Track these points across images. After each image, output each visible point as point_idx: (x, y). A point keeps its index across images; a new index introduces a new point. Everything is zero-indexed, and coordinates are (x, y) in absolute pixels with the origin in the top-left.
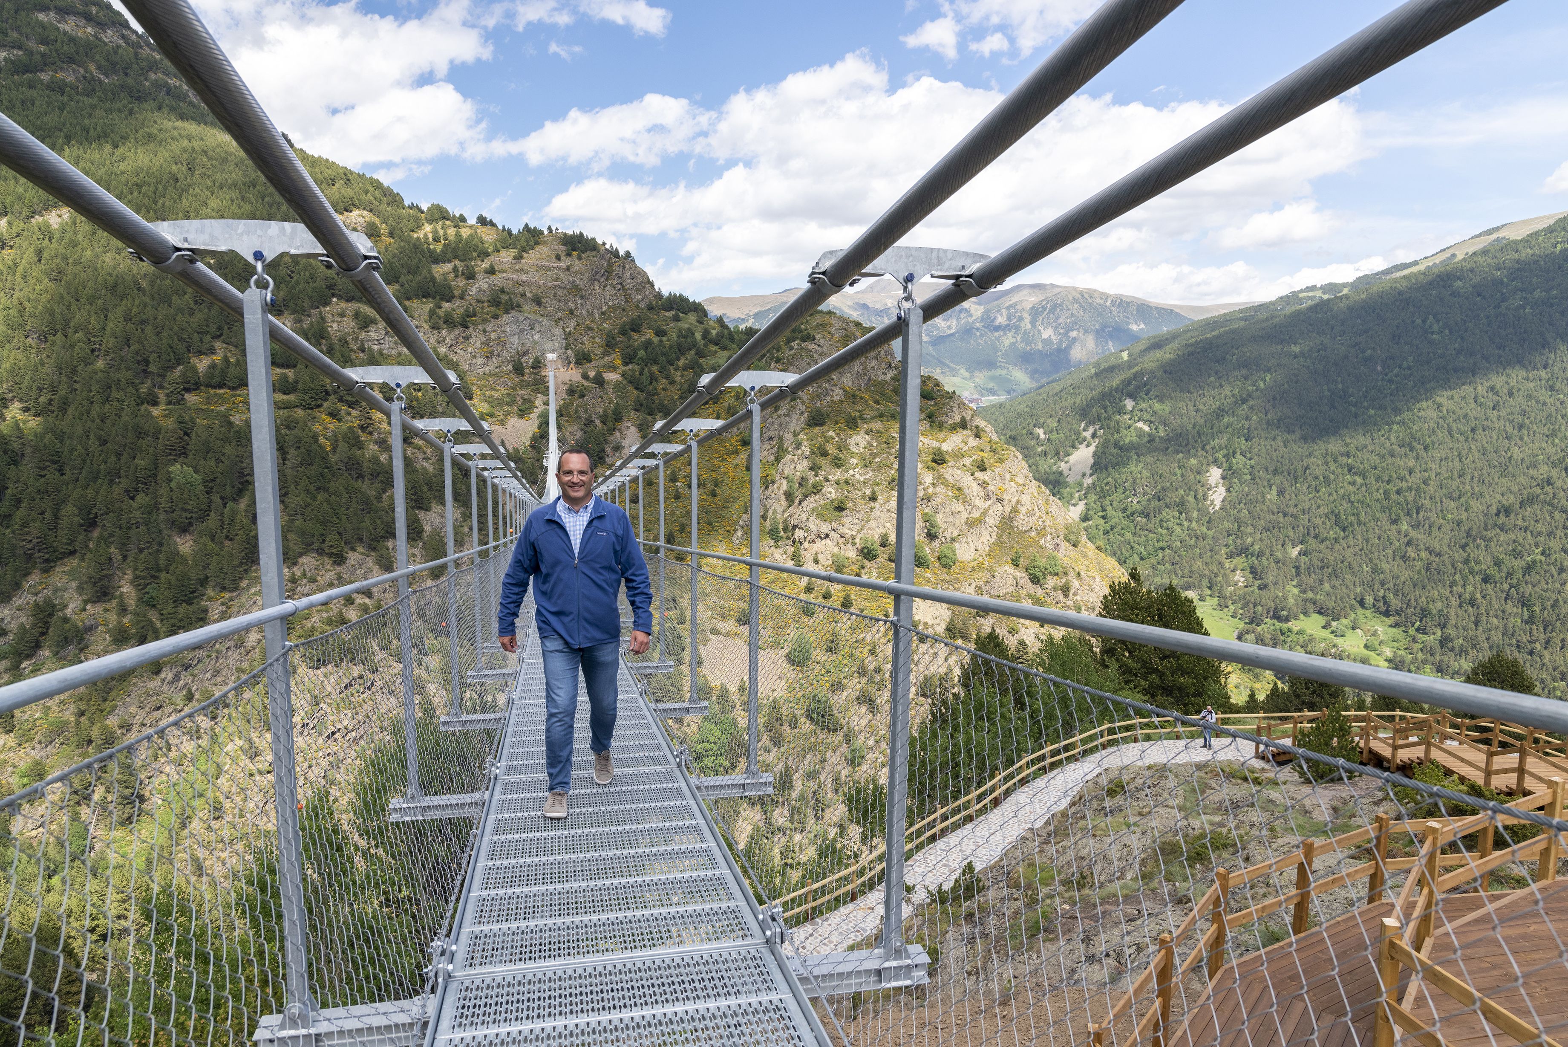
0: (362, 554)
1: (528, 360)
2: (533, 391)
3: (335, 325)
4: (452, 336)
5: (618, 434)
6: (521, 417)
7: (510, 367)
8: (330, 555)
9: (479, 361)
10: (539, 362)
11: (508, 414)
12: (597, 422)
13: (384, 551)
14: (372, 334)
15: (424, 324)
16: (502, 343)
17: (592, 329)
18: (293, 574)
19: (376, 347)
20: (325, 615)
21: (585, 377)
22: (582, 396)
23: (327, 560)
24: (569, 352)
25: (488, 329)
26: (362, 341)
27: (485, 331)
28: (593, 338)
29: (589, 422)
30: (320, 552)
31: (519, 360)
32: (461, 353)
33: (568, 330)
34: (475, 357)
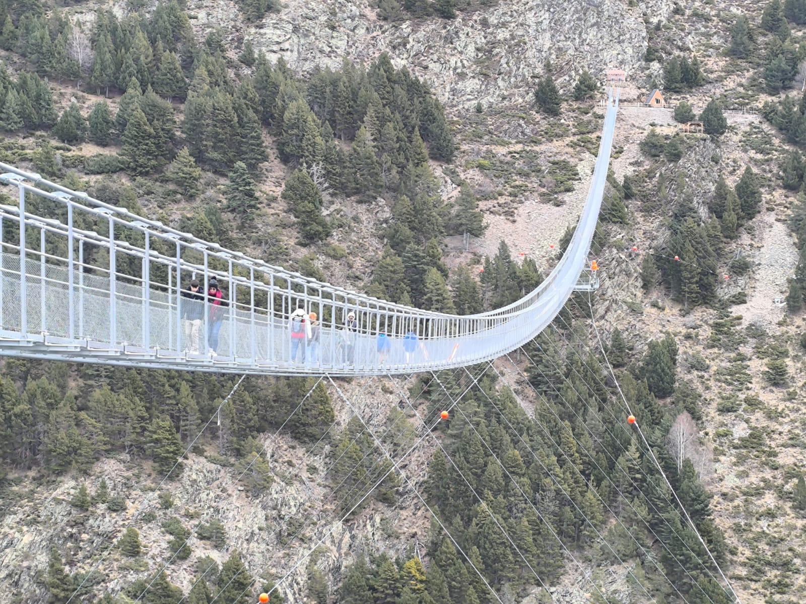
0: (213, 461)
1: (564, 83)
2: (573, 145)
3: (202, 14)
4: (421, 35)
5: (746, 239)
6: (546, 198)
7: (530, 97)
8: (156, 457)
9: (471, 84)
10: (592, 87)
11: (518, 193)
12: (703, 212)
13: (254, 458)
14: (268, 31)
15: (368, 12)
16: (516, 46)
17: (708, 19)
18: (83, 491)
19: (273, 58)
20: (132, 577)
21: (682, 116)
22: (675, 157)
23: (148, 465)
24: (655, 66)
25: (493, 20)
26: (249, 46)
27: (485, 23)
28: (708, 36)
29: (683, 212)
30: (138, 451)
31: (549, 81)
32: (434, 67)
33: (655, 20)
34: (462, 76)
